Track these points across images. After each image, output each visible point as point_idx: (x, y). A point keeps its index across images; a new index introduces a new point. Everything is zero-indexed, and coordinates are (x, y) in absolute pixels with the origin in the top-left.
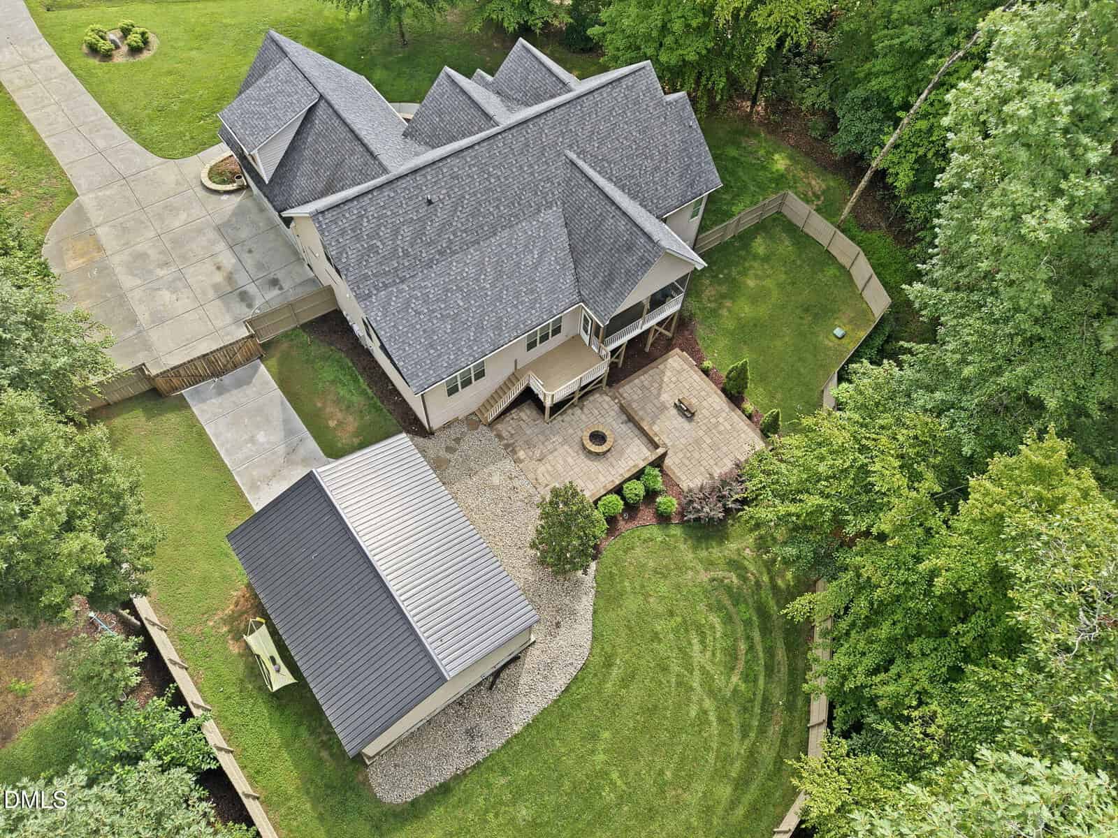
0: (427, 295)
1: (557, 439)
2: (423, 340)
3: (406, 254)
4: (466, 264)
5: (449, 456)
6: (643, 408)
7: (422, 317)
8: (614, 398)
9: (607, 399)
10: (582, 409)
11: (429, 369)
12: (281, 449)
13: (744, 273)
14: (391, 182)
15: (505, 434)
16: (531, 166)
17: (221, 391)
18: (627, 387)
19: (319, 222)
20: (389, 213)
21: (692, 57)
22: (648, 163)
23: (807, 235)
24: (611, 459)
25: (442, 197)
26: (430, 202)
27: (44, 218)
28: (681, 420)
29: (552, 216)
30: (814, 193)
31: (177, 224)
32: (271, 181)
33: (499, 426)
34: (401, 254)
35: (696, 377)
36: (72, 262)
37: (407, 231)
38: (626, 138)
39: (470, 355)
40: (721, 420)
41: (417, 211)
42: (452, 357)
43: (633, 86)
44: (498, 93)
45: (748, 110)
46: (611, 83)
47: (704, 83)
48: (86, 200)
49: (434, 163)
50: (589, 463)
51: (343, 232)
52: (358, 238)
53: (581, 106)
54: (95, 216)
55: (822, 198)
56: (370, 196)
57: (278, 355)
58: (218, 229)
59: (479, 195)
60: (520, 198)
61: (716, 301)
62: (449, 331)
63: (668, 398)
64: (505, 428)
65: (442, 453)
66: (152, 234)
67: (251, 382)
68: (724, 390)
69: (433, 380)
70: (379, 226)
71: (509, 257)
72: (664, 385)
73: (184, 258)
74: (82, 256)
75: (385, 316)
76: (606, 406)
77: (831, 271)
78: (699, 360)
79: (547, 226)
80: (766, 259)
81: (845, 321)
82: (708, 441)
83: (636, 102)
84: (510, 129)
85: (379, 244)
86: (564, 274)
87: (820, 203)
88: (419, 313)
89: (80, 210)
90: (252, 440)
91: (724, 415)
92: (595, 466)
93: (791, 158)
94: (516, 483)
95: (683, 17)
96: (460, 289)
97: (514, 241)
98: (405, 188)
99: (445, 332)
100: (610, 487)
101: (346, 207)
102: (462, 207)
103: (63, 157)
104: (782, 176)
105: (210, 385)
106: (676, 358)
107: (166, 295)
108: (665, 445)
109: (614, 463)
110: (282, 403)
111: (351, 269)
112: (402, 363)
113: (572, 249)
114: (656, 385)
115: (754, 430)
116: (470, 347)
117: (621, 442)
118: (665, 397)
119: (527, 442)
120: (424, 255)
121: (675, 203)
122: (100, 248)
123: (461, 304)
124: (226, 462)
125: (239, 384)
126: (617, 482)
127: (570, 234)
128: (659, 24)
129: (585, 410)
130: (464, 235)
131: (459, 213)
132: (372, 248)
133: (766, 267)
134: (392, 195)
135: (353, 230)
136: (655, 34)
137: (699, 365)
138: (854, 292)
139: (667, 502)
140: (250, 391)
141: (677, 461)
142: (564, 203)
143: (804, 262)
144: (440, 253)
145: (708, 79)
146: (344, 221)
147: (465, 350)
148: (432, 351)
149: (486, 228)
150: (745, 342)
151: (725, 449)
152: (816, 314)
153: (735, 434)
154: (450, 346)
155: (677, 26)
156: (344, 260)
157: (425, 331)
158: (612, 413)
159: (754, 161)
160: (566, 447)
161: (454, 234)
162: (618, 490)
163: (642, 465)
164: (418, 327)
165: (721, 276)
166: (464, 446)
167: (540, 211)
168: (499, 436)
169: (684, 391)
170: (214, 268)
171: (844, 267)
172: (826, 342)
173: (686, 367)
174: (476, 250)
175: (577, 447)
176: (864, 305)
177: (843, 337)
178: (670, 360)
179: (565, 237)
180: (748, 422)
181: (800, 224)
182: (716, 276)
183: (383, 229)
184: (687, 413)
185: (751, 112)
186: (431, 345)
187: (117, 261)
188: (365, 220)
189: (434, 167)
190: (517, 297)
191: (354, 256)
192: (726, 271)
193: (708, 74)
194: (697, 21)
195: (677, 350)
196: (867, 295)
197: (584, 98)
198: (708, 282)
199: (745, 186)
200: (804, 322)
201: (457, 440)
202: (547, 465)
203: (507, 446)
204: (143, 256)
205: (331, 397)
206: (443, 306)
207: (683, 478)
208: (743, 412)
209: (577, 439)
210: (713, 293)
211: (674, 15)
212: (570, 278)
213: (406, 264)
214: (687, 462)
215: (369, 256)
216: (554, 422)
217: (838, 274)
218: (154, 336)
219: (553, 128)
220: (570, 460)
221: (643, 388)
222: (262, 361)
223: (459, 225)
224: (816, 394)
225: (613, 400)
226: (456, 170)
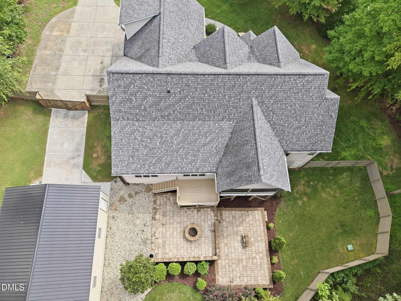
0: (145, 132)
1: (177, 219)
2: (130, 152)
3: (145, 110)
4: (172, 128)
5: (128, 198)
6: (227, 227)
7: (136, 141)
8: (216, 215)
9: (213, 214)
10: (198, 211)
11: (125, 166)
12: (69, 155)
13: (323, 188)
14: (154, 74)
15: (158, 202)
16: (230, 97)
17: (66, 116)
18: (227, 212)
19: (110, 77)
20: (146, 88)
21: (366, 73)
22: (296, 124)
23: (372, 188)
24: (193, 245)
25: (176, 92)
26: (169, 92)
27: (59, 9)
28: (240, 244)
29: (227, 126)
30: (391, 166)
31: (101, 36)
32: (129, 39)
33: (158, 197)
34: (143, 108)
35: (262, 228)
36: (56, 32)
37: (150, 100)
38: (291, 106)
39: (147, 170)
40: (258, 257)
41: (160, 93)
42: (138, 166)
43: (311, 82)
44: (251, 47)
45: (388, 106)
46: (299, 75)
47: (368, 86)
48: (78, 9)
49: (180, 74)
50: (182, 240)
51: (119, 87)
52: (125, 92)
53: (275, 79)
54: (76, 17)
55: (394, 171)
56: (140, 76)
57: (96, 114)
58: (113, 45)
59: (196, 99)
60: (216, 110)
61: (300, 194)
62: (144, 154)
63: (242, 230)
64: (160, 199)
65: (126, 196)
66: (89, 35)
67: (78, 119)
68: (270, 243)
69: (124, 172)
70: (138, 91)
71: (194, 134)
72: (244, 222)
73: (93, 51)
74: (61, 31)
75: (120, 132)
76: (209, 218)
77: (370, 213)
78: (271, 220)
79: (222, 129)
80: (341, 187)
81: (358, 243)
82: (245, 264)
83: (308, 91)
84: (229, 75)
85: (134, 99)
86: (216, 156)
87: (391, 173)
88: (136, 139)
89: (73, 12)
90: (62, 144)
91: (261, 255)
92: (183, 243)
93: (393, 142)
94: (145, 229)
95: (373, 52)
96: (162, 138)
97: (201, 128)
98: (160, 80)
99: (143, 154)
100: (181, 260)
101: (126, 76)
102: (184, 101)
104: (381, 149)
105: (63, 112)
106: (260, 212)
107: (76, 64)
108: (219, 257)
109: (193, 248)
110: (83, 136)
111: (115, 104)
112: (114, 157)
113: (227, 146)
114: (241, 220)
115: (269, 272)
116: (150, 166)
117: (203, 239)
118: (241, 228)
119: (164, 212)
120: (154, 114)
121: (299, 148)
122: (68, 32)
123: (158, 145)
124: (47, 147)
125: (74, 117)
126: (185, 260)
127: (230, 139)
128: (358, 49)
129: (199, 214)
130: (178, 114)
131: (181, 103)
132: (130, 100)
133: (338, 191)
134: (152, 80)
135: (124, 88)
136: (353, 53)
137: (267, 223)
138: (374, 230)
139: (202, 283)
140: (76, 123)
141: (223, 264)
142: (237, 122)
143: (359, 200)
144: (162, 117)
145: (371, 85)
146: (122, 82)
147: (146, 166)
148: (131, 159)
149: (191, 116)
150: (299, 224)
151: (249, 273)
152: (346, 231)
153: (259, 268)
154: (141, 161)
155: (367, 55)
156: (113, 99)
157: (133, 148)
158: (210, 223)
159: (372, 134)
160: (178, 226)
161: (174, 111)
162: (183, 264)
163: (202, 259)
164: (132, 145)
165: (312, 183)
166: (137, 197)
167: (223, 120)
168: (155, 202)
169: (252, 231)
170: (100, 62)
171: (378, 214)
172: (340, 248)
173: (261, 219)
174: (180, 123)
175: (182, 229)
176: (375, 241)
177: (351, 251)
178: (256, 212)
179: (227, 139)
180: (270, 266)
181: (371, 180)
182: (309, 182)
183: (139, 93)
184: (245, 243)
185: (388, 108)
186: (132, 156)
187: (70, 40)
188: (133, 86)
189: (180, 76)
190: (186, 155)
191: (119, 99)
192: (316, 182)
193: (373, 83)
194: (380, 58)
195: (263, 209)
196: (380, 237)
197: (279, 76)
198: (303, 182)
199: (357, 144)
200: (336, 231)
201: (137, 193)
202: (164, 229)
203: (154, 208)
204: (80, 43)
205: (103, 143)
206: (149, 141)
207: (220, 274)
208: (271, 259)
209: (185, 225)
210: (302, 189)
211: (369, 48)
212: (217, 159)
213: (143, 114)
214: (227, 267)
215: (127, 102)
216: (182, 210)
217: (373, 216)
219: (253, 84)
220: (175, 233)
221: (234, 217)
222: (88, 113)
223: (178, 109)
224: (316, 271)
225: (215, 216)
226: (190, 82)
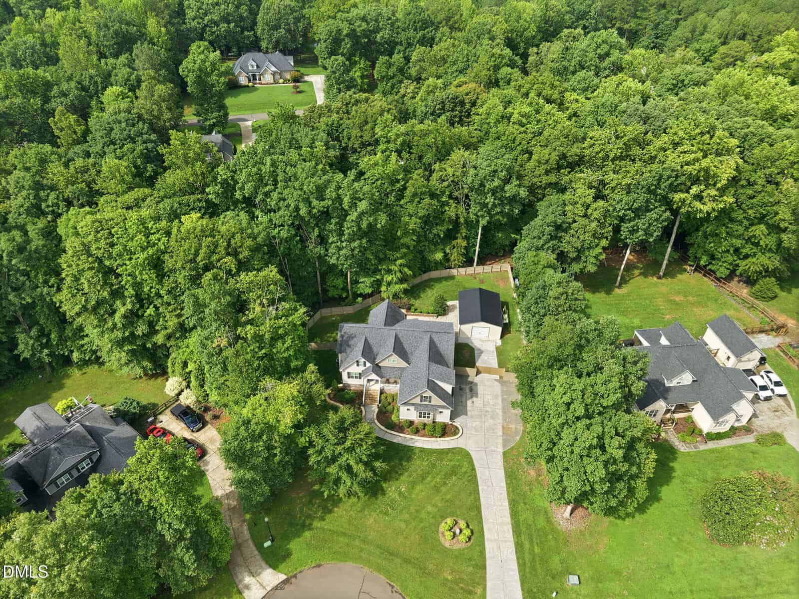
31: (477, 423)
48: (501, 450)
54: (500, 441)
58: (466, 415)
66: (486, 424)
73: (481, 411)
89: (504, 446)
103: (501, 474)
107: (491, 402)
122: (503, 428)
170: (474, 403)
187: (500, 421)
204: (492, 418)
218: (499, 393)
